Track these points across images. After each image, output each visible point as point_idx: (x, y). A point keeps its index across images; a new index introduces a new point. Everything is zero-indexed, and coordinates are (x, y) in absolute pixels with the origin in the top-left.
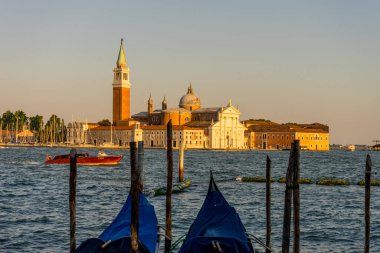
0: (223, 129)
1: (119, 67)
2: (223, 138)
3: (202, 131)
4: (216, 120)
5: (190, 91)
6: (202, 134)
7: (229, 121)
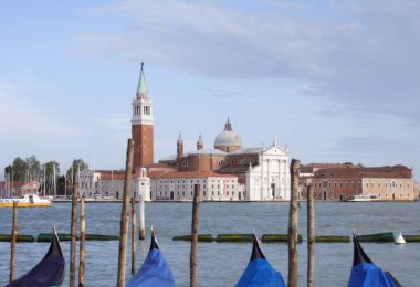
0: (265, 175)
1: (139, 97)
2: (265, 186)
3: (236, 179)
4: (256, 164)
5: (228, 127)
6: (236, 183)
7: (275, 164)
